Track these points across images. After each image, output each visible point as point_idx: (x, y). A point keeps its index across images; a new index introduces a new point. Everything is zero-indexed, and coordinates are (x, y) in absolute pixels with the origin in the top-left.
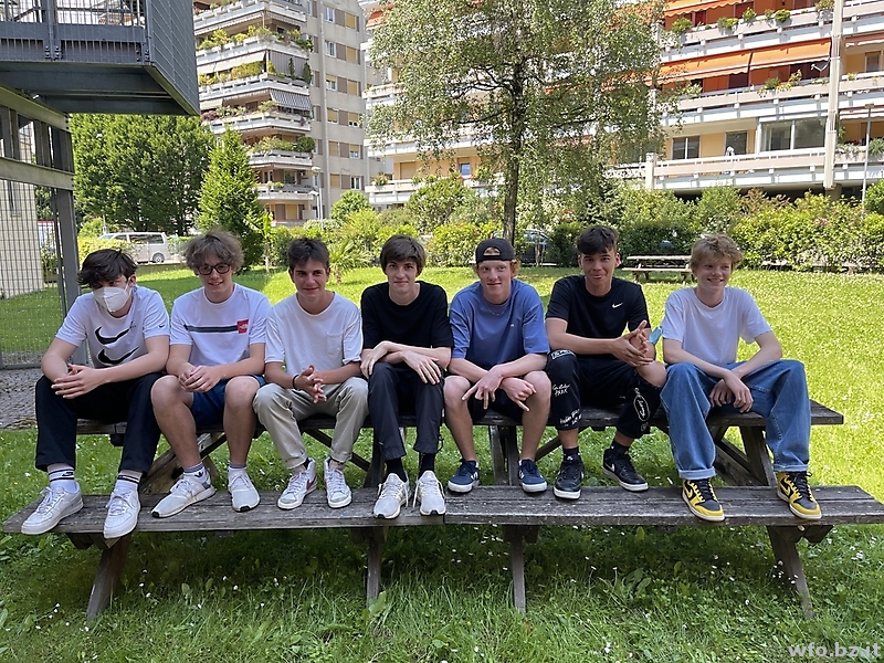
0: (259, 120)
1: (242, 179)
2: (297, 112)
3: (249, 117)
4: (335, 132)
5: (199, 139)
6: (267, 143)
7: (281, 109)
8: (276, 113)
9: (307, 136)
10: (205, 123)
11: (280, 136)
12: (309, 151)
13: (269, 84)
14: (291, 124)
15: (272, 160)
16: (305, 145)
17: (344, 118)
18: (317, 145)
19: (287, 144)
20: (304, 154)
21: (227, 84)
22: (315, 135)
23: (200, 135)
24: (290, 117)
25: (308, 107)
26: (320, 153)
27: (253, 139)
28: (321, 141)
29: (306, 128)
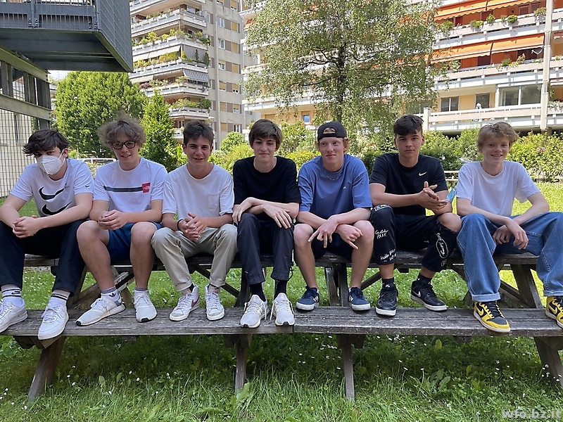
0: (176, 89)
1: (164, 123)
2: (200, 83)
3: (169, 86)
4: (224, 96)
5: (138, 100)
6: (181, 103)
7: (190, 81)
8: (187, 84)
9: (206, 98)
10: (142, 90)
11: (189, 99)
12: (207, 108)
13: (182, 66)
14: (196, 91)
15: (184, 113)
16: (204, 104)
17: (229, 87)
18: (212, 104)
19: (194, 104)
20: (204, 110)
21: (156, 66)
22: (211, 98)
23: (138, 98)
24: (196, 86)
25: (207, 81)
26: (214, 109)
27: (172, 100)
28: (214, 102)
29: (206, 93)
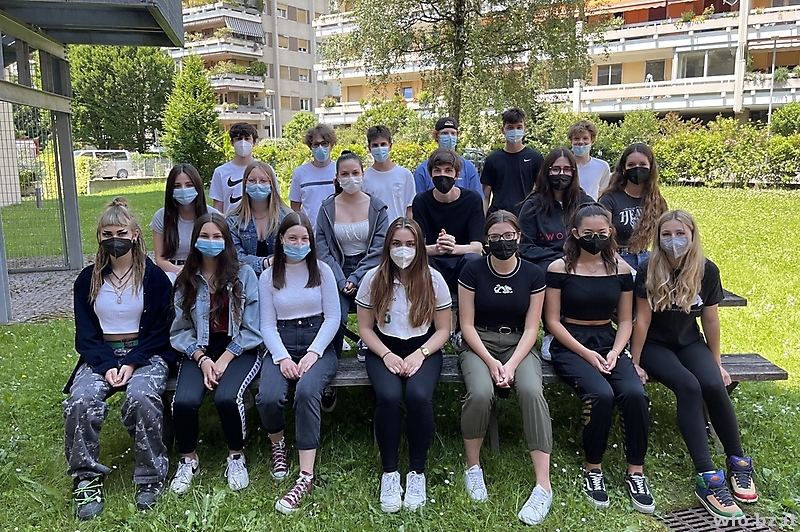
0: (214, 46)
1: (204, 101)
2: (250, 38)
3: (205, 42)
4: (286, 57)
6: (223, 67)
7: (235, 35)
8: (231, 39)
9: (260, 60)
11: (234, 61)
12: (262, 75)
13: (224, 12)
14: (244, 49)
15: (227, 82)
16: (257, 69)
17: (293, 44)
18: (268, 69)
19: (241, 68)
20: (256, 78)
22: (267, 60)
24: (244, 42)
25: (260, 34)
26: (272, 77)
27: (210, 63)
28: (272, 65)
29: (259, 53)
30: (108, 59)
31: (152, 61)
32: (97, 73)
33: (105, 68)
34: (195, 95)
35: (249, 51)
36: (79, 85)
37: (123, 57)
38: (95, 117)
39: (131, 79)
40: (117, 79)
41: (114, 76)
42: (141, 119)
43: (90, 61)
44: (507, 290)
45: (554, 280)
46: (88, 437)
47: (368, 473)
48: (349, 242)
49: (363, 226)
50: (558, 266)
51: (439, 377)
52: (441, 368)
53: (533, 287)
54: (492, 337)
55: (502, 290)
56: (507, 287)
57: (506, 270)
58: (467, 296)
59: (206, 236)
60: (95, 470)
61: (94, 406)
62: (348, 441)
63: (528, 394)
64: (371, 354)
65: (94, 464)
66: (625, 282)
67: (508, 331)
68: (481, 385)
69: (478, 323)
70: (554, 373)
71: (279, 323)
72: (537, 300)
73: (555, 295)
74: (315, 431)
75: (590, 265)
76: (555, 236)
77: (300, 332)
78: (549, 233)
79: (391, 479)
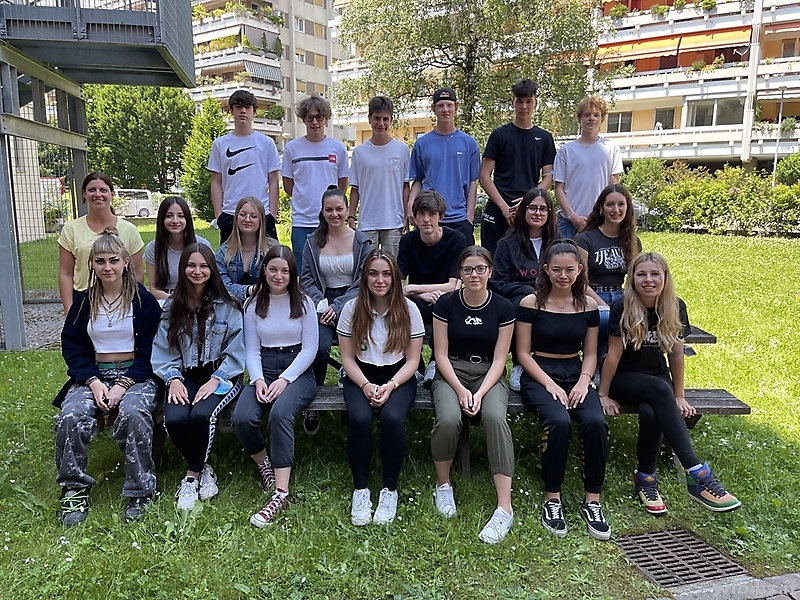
2: (268, 82)
3: (225, 86)
5: (180, 105)
7: (254, 79)
8: (250, 83)
9: (278, 104)
12: (279, 119)
13: (244, 56)
14: (264, 93)
16: (275, 113)
17: (311, 89)
18: (286, 113)
19: (260, 112)
20: (274, 121)
21: (206, 55)
22: (285, 104)
23: (181, 102)
24: (263, 86)
25: (278, 79)
26: (289, 121)
28: (289, 109)
29: (277, 97)
30: (131, 102)
31: (174, 103)
32: (121, 114)
33: (129, 110)
34: (212, 136)
35: (268, 95)
36: (104, 126)
37: (146, 99)
38: (119, 158)
39: (154, 122)
40: (140, 121)
41: (136, 117)
42: (163, 160)
43: (115, 103)
44: (478, 321)
45: (525, 315)
46: (77, 449)
47: (342, 491)
48: (333, 275)
49: (348, 259)
50: (529, 301)
51: (412, 404)
52: (414, 396)
53: (502, 319)
54: (463, 365)
55: (472, 322)
56: (478, 319)
57: (477, 303)
58: (441, 327)
59: (193, 265)
60: (83, 481)
61: (84, 421)
62: (326, 463)
63: (492, 421)
64: (348, 381)
65: (82, 475)
66: (593, 318)
67: (478, 360)
68: (449, 412)
69: (452, 353)
70: (523, 402)
71: (263, 349)
72: (505, 333)
73: (525, 329)
74: (288, 450)
75: (560, 301)
76: (528, 273)
77: (281, 357)
78: (523, 268)
79: (362, 496)
